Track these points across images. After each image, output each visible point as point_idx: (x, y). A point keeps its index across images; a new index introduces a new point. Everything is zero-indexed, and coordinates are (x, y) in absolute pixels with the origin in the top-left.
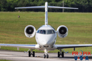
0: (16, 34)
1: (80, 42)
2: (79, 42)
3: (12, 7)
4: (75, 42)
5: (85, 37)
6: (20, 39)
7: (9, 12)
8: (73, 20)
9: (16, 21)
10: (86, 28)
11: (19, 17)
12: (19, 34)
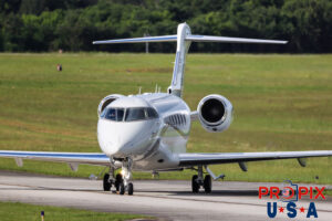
0: (51, 124)
1: (252, 146)
2: (248, 145)
3: (37, 37)
4: (236, 145)
5: (266, 128)
6: (64, 139)
7: (28, 55)
8: (229, 78)
9: (50, 83)
10: (270, 101)
11: (61, 69)
12: (59, 121)
